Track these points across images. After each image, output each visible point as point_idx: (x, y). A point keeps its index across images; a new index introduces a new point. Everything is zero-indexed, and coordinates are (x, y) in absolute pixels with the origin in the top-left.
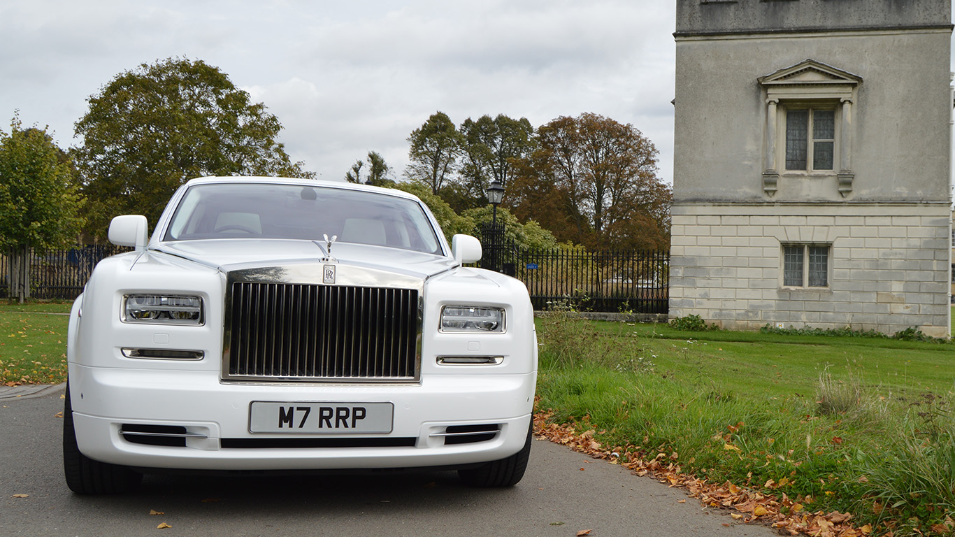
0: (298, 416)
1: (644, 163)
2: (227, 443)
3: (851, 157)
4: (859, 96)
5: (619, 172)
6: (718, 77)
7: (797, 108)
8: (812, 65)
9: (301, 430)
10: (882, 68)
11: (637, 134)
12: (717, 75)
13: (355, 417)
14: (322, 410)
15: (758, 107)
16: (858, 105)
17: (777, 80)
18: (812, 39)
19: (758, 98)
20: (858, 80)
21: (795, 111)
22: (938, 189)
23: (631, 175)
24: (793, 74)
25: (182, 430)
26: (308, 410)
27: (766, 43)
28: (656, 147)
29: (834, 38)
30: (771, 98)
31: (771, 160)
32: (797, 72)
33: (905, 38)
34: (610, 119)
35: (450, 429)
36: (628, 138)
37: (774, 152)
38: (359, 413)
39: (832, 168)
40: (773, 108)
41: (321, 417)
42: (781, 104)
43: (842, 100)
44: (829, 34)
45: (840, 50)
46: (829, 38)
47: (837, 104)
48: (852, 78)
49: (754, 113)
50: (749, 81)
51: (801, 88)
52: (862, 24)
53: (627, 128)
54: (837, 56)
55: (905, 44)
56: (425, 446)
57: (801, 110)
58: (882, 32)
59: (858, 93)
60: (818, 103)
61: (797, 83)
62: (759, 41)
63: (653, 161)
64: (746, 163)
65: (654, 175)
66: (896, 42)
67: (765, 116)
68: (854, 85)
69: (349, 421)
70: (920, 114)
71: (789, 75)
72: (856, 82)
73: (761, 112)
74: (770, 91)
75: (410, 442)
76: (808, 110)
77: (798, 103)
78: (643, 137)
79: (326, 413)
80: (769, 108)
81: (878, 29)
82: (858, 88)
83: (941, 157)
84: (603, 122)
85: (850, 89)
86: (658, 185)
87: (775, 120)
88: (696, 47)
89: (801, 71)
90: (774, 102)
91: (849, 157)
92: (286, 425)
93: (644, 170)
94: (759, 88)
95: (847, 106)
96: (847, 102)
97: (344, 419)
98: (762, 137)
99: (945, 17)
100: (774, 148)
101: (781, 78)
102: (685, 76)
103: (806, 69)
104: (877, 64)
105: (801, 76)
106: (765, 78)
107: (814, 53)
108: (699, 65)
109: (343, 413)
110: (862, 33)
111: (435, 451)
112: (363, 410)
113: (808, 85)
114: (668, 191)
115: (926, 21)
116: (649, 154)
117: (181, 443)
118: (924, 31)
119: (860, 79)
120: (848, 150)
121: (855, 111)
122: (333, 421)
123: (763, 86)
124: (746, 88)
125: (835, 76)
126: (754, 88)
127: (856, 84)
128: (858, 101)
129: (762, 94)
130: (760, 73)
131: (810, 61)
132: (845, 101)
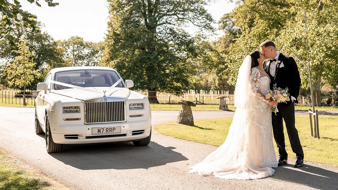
0: (102, 130)
2: (87, 138)
9: (102, 133)
13: (113, 130)
14: (106, 129)
25: (77, 135)
26: (104, 129)
35: (133, 132)
38: (114, 129)
41: (106, 130)
56: (128, 136)
69: (112, 131)
75: (125, 135)
79: (107, 129)
92: (99, 133)
97: (111, 130)
109: (111, 129)
111: (130, 137)
112: (115, 128)
117: (77, 138)
122: (109, 131)
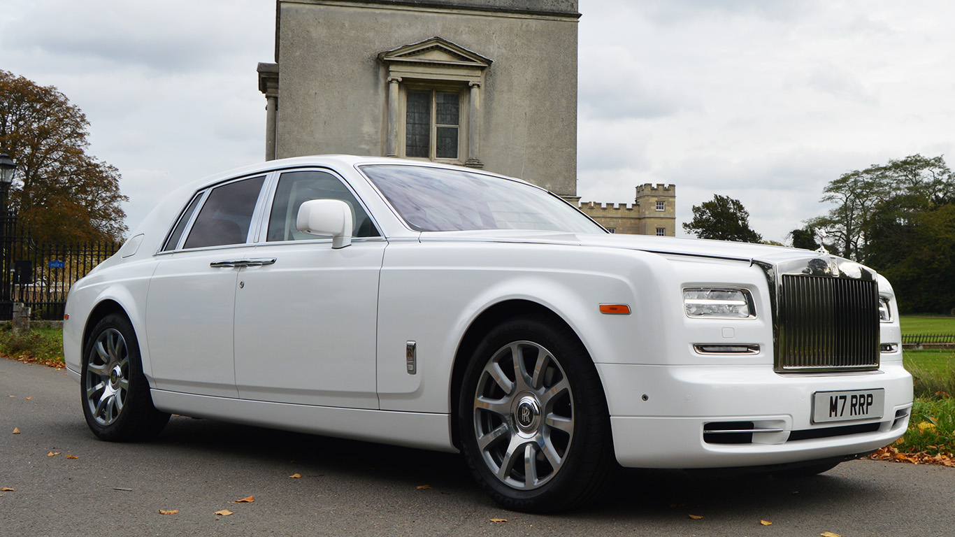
1: (69, 136)
3: (479, 146)
4: (486, 81)
5: (35, 148)
6: (331, 47)
7: (419, 89)
8: (439, 45)
10: (510, 53)
11: (62, 99)
12: (329, 45)
15: (376, 85)
16: (486, 90)
17: (400, 56)
18: (436, 15)
19: (376, 75)
20: (488, 64)
21: (417, 92)
22: (567, 183)
23: (52, 149)
24: (418, 51)
25: (749, 425)
27: (386, 15)
28: (87, 118)
29: (459, 16)
30: (393, 76)
31: (393, 145)
32: (423, 50)
33: (533, 23)
34: (24, 78)
36: (49, 104)
37: (396, 136)
39: (456, 157)
40: (394, 87)
42: (405, 84)
43: (470, 84)
44: (455, 11)
45: (467, 29)
46: (455, 16)
47: (465, 87)
48: (482, 61)
49: (372, 91)
50: (367, 55)
51: (426, 67)
52: (489, 4)
53: (47, 92)
54: (464, 36)
55: (533, 30)
57: (422, 91)
58: (510, 15)
59: (485, 77)
60: (442, 85)
61: (423, 61)
62: (378, 11)
63: (81, 135)
64: (363, 146)
65: (82, 152)
66: (524, 26)
67: (384, 95)
68: (482, 68)
70: (548, 104)
71: (414, 52)
72: (485, 65)
73: (380, 91)
74: (392, 68)
76: (431, 92)
77: (421, 84)
78: (70, 104)
80: (390, 88)
81: (506, 11)
82: (485, 71)
83: (569, 150)
84: (15, 81)
85: (478, 73)
86: (89, 164)
87: (397, 100)
88: (304, 12)
89: (428, 49)
90: (397, 80)
91: (478, 145)
93: (69, 144)
94: (378, 63)
95: (475, 91)
96: (476, 86)
98: (381, 118)
99: (572, 5)
100: (396, 132)
101: (405, 55)
102: (292, 44)
103: (432, 47)
104: (505, 48)
105: (427, 54)
106: (388, 53)
107: (439, 31)
108: (308, 32)
110: (489, 14)
113: (434, 64)
114: (101, 172)
115: (554, 8)
116: (78, 125)
117: (746, 439)
118: (552, 18)
119: (489, 62)
120: (476, 138)
121: (483, 96)
123: (382, 62)
124: (363, 62)
125: (463, 57)
126: (372, 63)
127: (485, 67)
128: (486, 86)
129: (382, 72)
130: (379, 46)
131: (438, 39)
132: (474, 85)
